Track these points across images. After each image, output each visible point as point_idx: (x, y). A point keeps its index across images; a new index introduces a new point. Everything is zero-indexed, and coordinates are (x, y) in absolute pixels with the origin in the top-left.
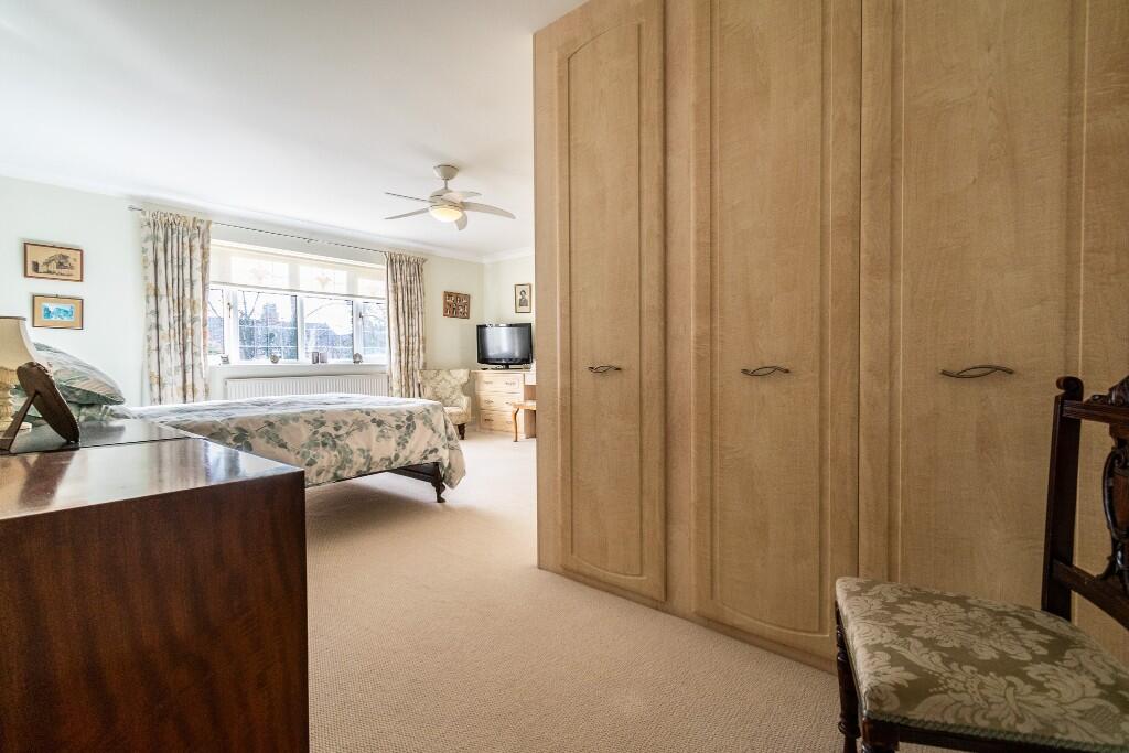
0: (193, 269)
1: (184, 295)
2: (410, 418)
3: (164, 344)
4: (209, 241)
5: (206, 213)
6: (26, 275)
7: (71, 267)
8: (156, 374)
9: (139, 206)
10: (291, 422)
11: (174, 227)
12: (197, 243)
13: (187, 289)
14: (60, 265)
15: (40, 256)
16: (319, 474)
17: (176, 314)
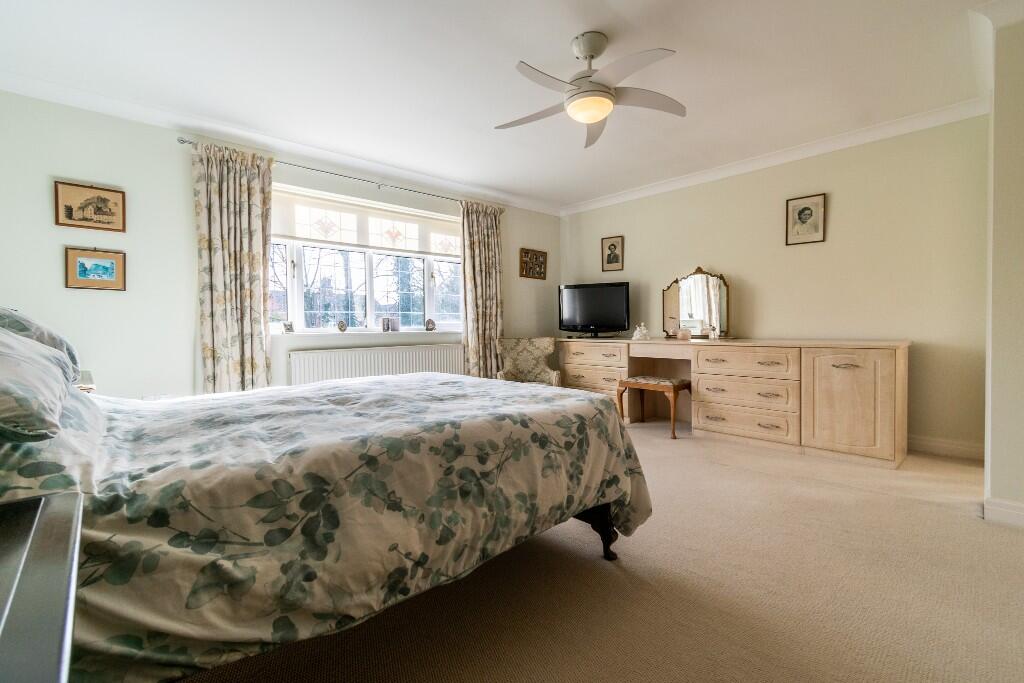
0: (253, 216)
1: (241, 249)
2: (581, 429)
3: (219, 309)
4: (270, 184)
5: (267, 149)
6: (57, 222)
7: (113, 214)
8: (210, 345)
9: (190, 138)
10: (406, 452)
11: (230, 164)
12: (256, 185)
13: (246, 241)
14: (98, 210)
15: (75, 199)
16: (458, 555)
17: (233, 272)
